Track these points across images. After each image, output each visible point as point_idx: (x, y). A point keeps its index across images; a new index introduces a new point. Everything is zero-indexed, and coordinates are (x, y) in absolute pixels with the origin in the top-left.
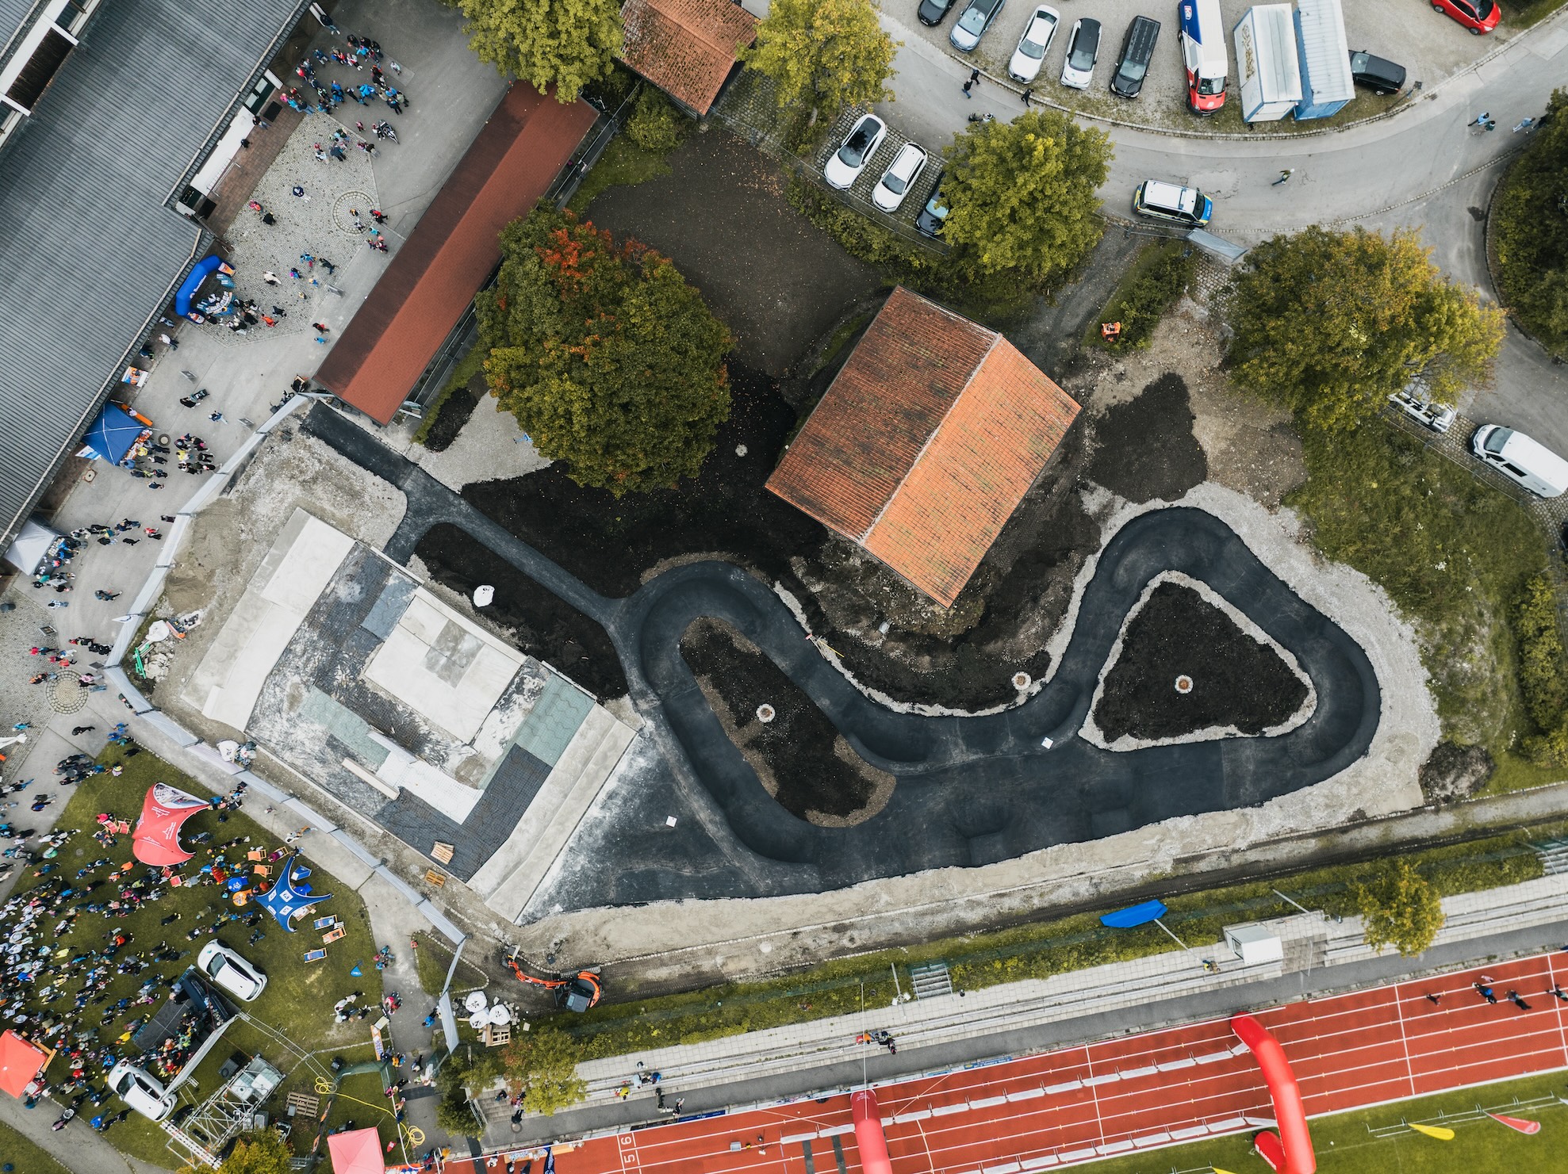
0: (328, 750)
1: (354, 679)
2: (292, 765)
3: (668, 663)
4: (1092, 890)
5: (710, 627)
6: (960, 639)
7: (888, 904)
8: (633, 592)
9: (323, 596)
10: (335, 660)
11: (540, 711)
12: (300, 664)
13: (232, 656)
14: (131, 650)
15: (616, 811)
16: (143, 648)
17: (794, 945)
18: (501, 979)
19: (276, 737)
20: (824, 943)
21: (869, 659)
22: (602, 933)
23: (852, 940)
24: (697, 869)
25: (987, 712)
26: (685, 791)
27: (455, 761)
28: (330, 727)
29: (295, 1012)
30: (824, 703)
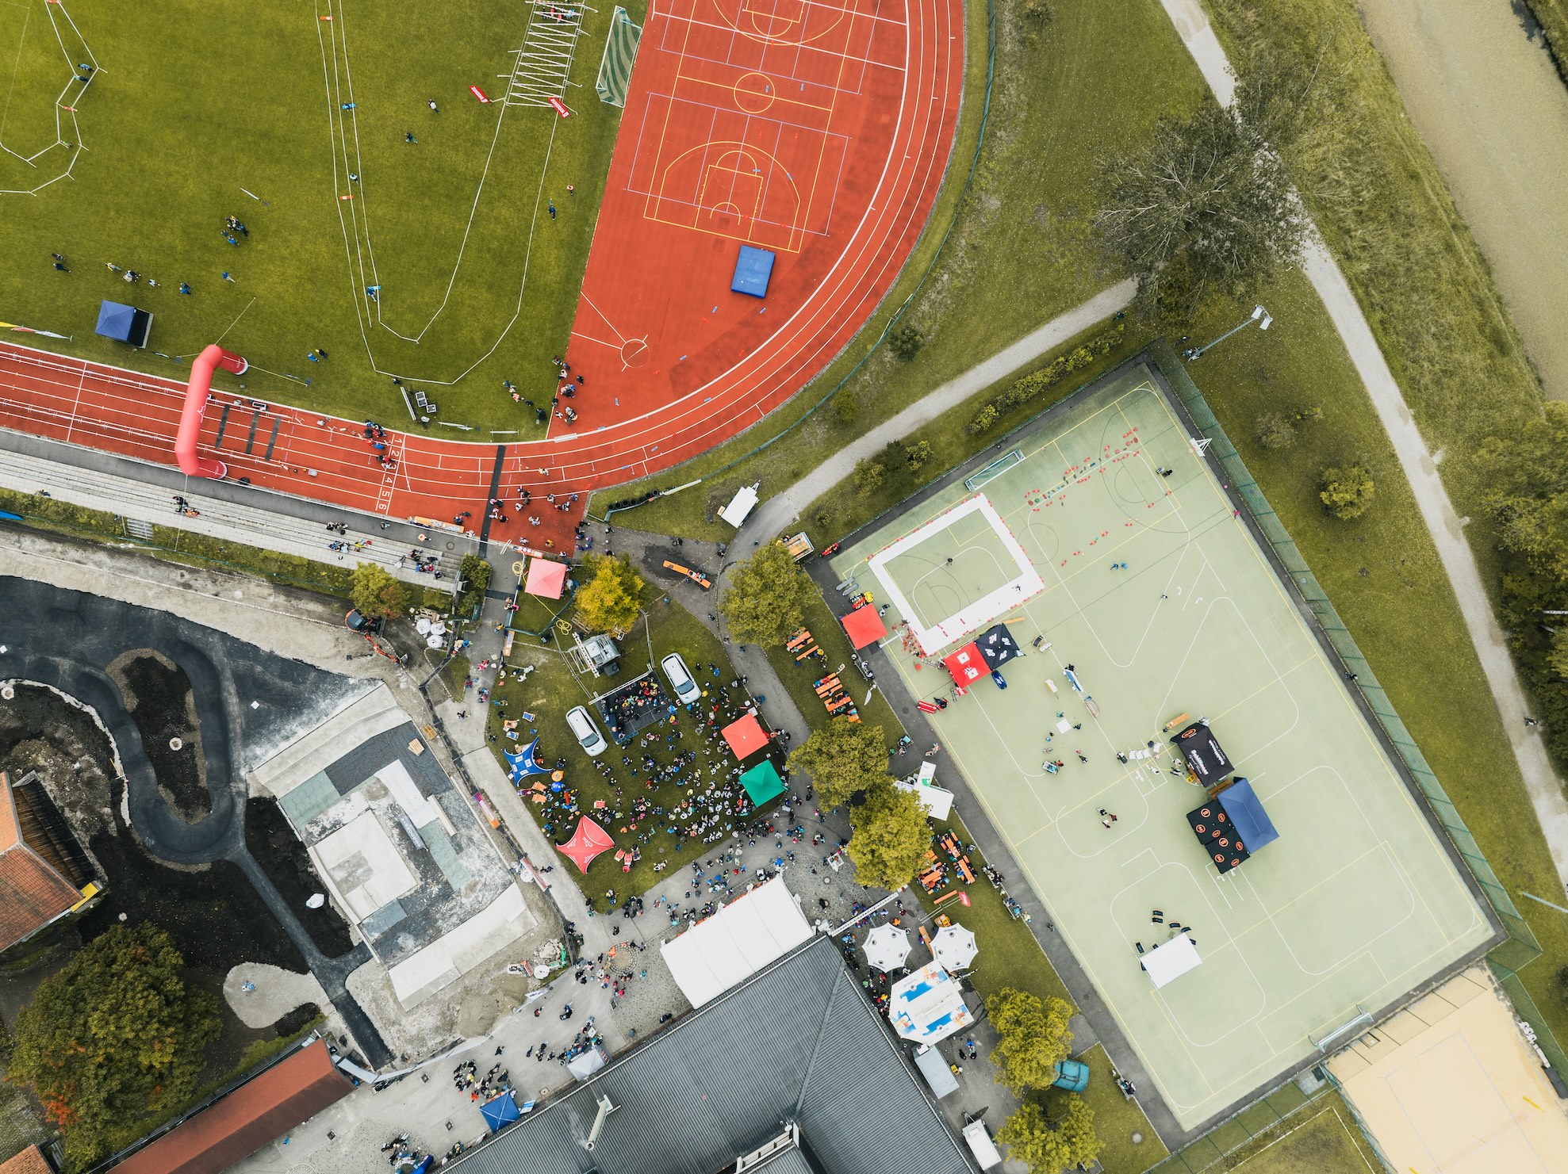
0: (464, 845)
1: (427, 883)
2: (492, 846)
3: (220, 805)
4: (22, 539)
5: (187, 815)
6: (36, 736)
7: (150, 589)
8: (218, 861)
9: (424, 946)
10: (434, 902)
11: (317, 810)
12: (458, 909)
13: (492, 936)
14: (566, 967)
15: (288, 727)
16: (556, 966)
17: (219, 589)
18: (417, 648)
19: (495, 869)
20: (200, 581)
21: (96, 749)
22: (335, 651)
23: (182, 575)
24: (252, 668)
25: (36, 684)
26: (239, 720)
27: (384, 803)
28: (456, 859)
29: (562, 684)
30: (136, 735)
